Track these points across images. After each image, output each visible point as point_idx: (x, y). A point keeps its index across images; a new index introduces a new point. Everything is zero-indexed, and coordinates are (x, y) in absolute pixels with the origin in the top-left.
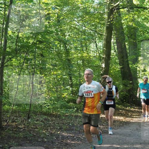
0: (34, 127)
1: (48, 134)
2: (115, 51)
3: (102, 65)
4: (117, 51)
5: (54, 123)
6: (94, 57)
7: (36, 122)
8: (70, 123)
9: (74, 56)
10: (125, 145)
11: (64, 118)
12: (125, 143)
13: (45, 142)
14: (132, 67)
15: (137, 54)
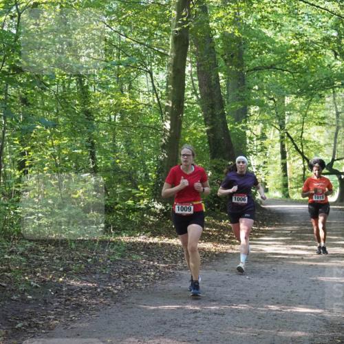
0: (4, 267)
1: (35, 284)
2: (195, 93)
3: (165, 123)
4: (198, 92)
5: (51, 259)
6: (146, 105)
7: (9, 256)
8: (88, 258)
9: (100, 103)
10: (213, 305)
11: (73, 246)
12: (214, 301)
13: (28, 302)
14: (232, 128)
15: (244, 99)
